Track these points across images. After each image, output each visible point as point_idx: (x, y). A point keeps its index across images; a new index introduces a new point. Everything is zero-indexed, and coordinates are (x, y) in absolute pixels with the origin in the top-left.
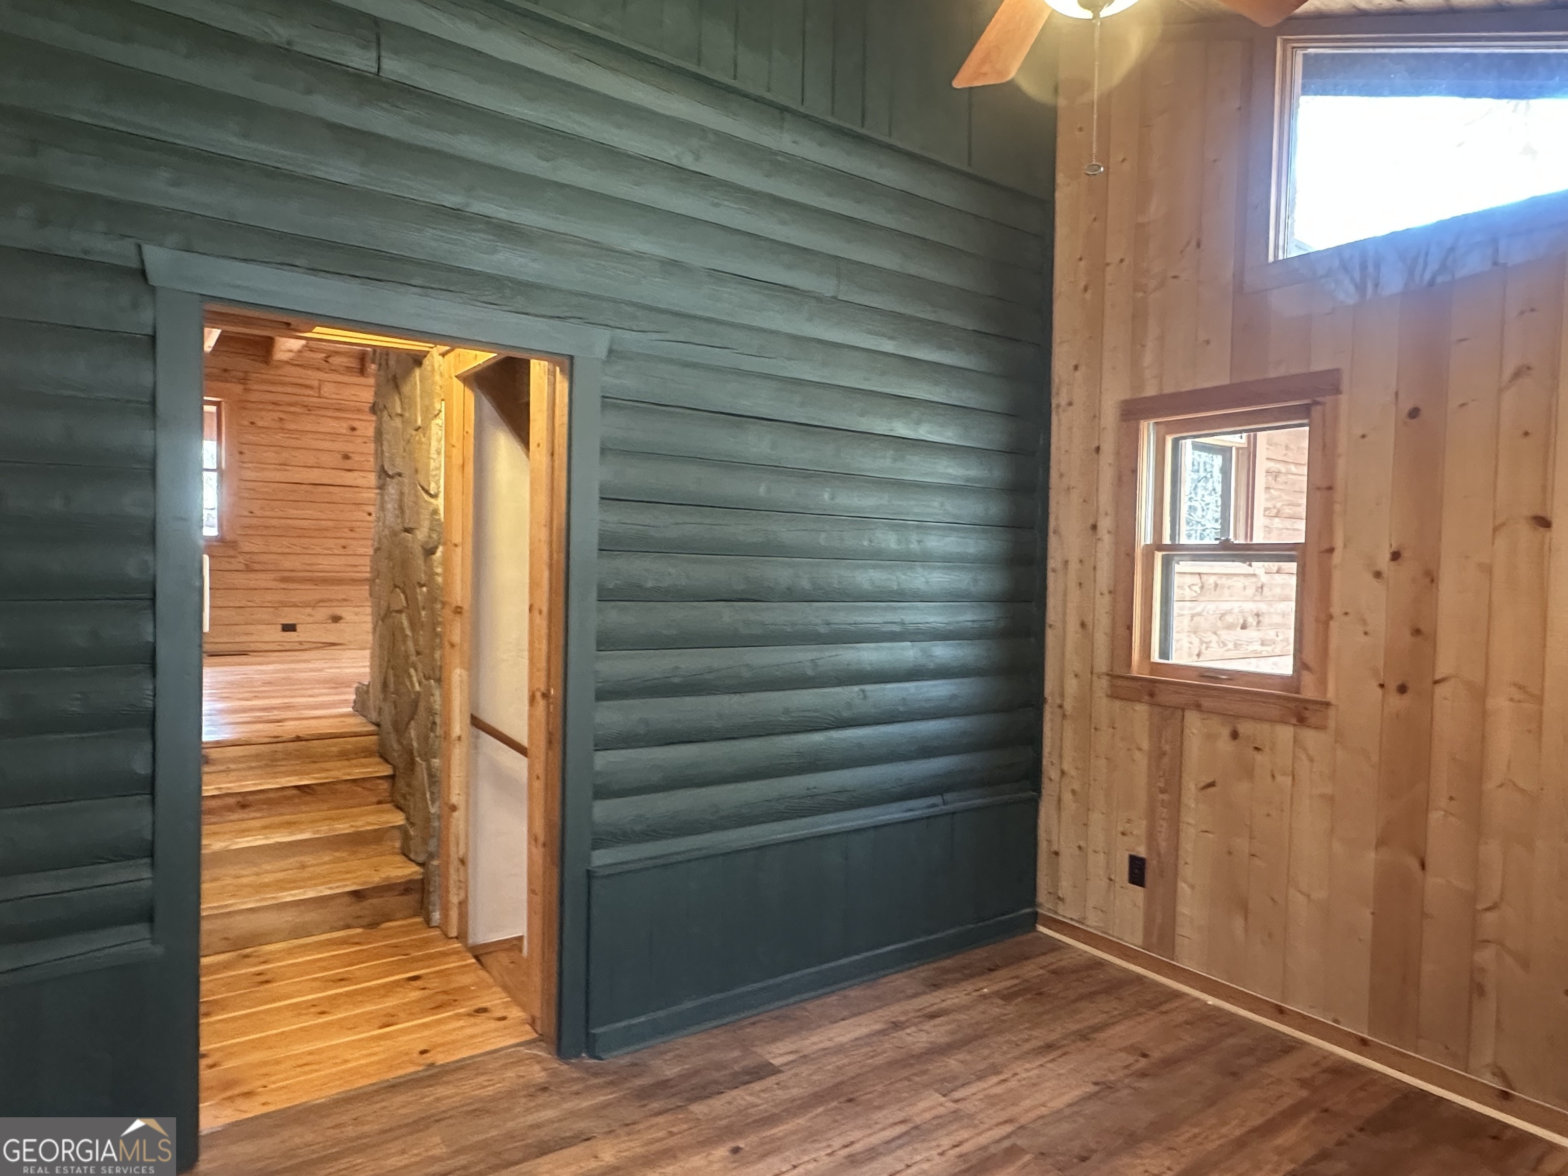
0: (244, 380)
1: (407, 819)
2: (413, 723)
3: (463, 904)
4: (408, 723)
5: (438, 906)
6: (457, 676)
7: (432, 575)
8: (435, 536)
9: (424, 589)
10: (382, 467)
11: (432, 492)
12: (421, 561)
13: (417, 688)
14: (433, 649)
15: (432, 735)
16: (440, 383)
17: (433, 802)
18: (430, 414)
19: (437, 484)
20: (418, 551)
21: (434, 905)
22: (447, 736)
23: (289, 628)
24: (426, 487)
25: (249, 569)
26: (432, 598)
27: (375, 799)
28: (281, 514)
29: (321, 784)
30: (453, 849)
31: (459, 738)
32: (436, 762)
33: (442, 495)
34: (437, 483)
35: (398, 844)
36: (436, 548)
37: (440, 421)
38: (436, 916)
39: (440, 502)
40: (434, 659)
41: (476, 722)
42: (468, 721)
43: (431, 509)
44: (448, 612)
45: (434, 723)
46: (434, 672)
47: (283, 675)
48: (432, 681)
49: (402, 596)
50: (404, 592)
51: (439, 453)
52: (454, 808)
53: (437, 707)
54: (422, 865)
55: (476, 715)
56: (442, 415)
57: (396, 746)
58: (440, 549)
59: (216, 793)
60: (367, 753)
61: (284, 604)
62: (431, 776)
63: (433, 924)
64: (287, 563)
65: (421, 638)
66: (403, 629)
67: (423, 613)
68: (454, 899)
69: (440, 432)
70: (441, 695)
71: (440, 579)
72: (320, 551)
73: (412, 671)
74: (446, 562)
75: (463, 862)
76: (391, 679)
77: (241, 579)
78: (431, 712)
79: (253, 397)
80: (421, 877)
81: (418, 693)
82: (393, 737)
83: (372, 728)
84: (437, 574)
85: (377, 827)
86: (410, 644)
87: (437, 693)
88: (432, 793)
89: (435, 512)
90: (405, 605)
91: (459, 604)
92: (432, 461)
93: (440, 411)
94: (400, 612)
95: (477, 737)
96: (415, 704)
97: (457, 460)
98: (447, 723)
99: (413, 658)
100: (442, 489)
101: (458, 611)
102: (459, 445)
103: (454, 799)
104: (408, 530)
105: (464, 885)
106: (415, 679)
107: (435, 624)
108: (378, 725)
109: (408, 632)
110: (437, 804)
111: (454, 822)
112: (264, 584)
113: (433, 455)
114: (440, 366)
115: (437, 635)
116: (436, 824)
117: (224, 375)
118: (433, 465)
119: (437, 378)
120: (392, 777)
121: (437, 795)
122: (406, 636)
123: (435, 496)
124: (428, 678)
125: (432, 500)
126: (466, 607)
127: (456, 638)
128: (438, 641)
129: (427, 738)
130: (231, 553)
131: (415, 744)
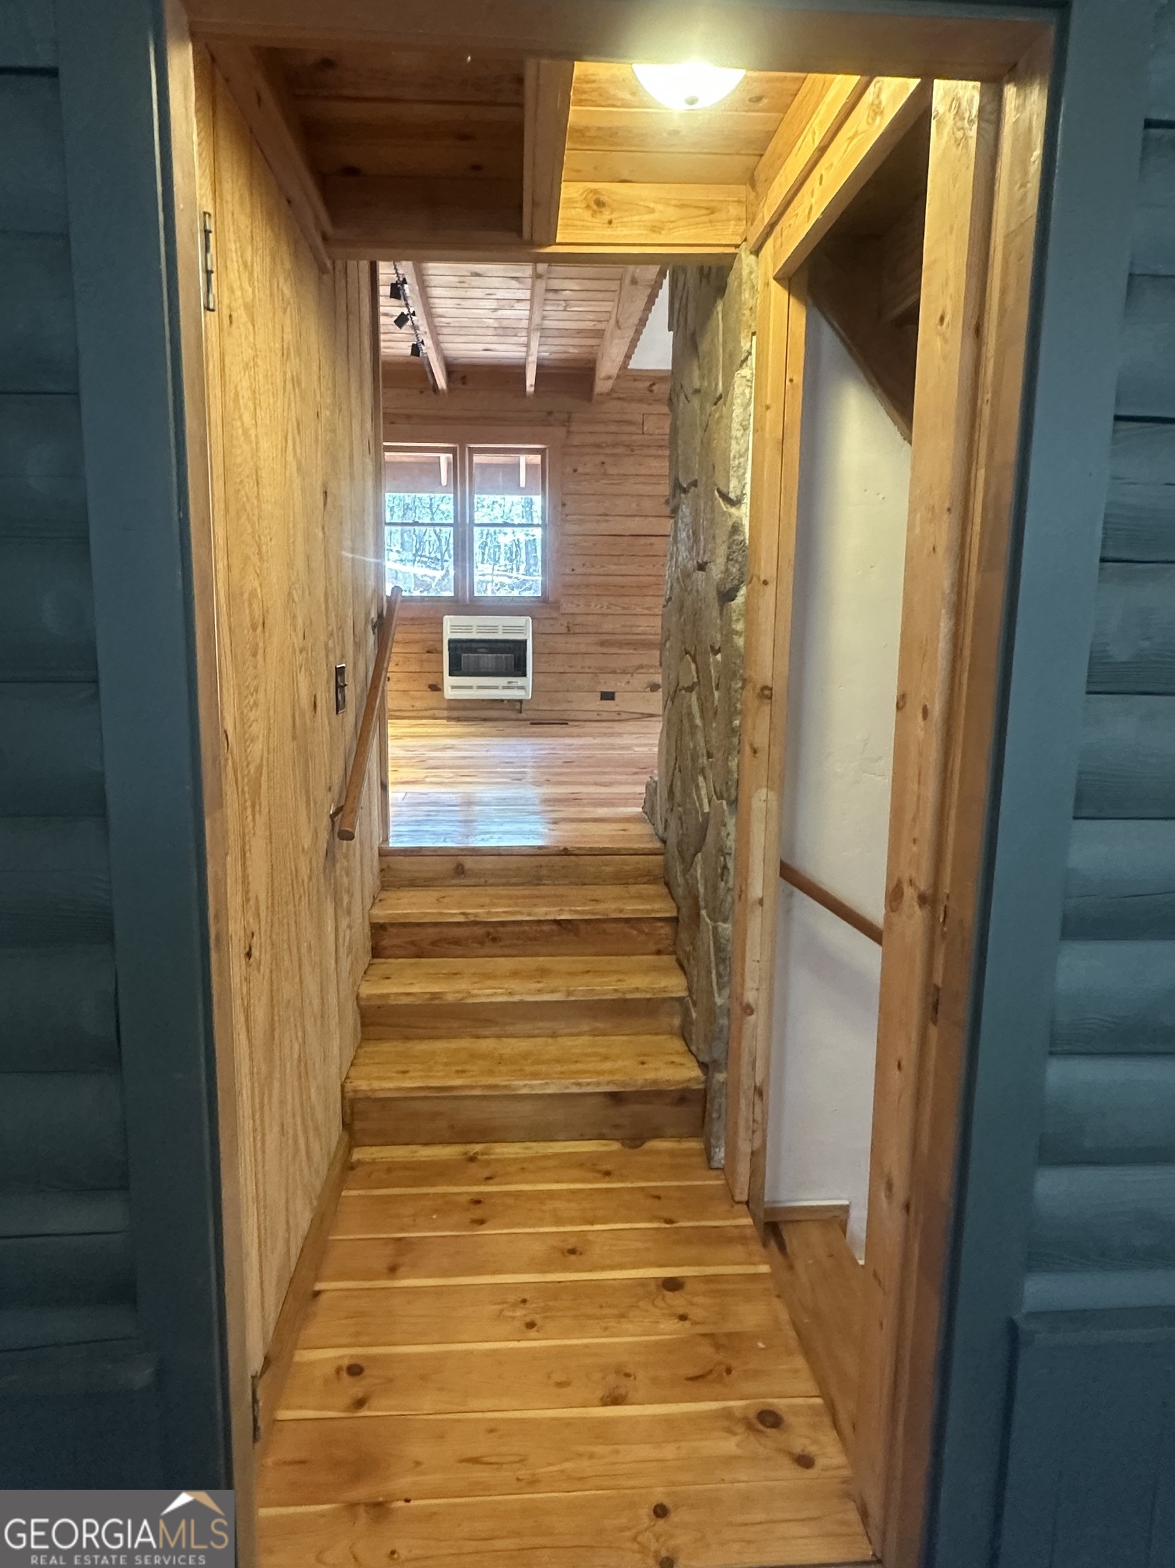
0: (567, 423)
1: (689, 989)
2: (699, 855)
3: (757, 1156)
4: (695, 855)
5: (722, 1142)
6: (761, 800)
7: (729, 634)
8: (734, 570)
9: (719, 657)
10: (677, 479)
11: (732, 496)
12: (715, 613)
13: (706, 809)
14: (728, 752)
15: (722, 884)
16: (751, 303)
17: (720, 989)
18: (735, 362)
19: (741, 482)
20: (712, 594)
21: (718, 1139)
22: (742, 893)
23: (608, 696)
24: (724, 490)
25: (569, 632)
26: (730, 672)
27: (653, 948)
28: (601, 571)
29: (586, 921)
30: (745, 1069)
31: (761, 902)
32: (726, 928)
33: (747, 500)
34: (741, 478)
35: (677, 1022)
36: (736, 589)
37: (746, 372)
38: (720, 1154)
39: (743, 513)
40: (729, 771)
41: (790, 874)
42: (774, 870)
43: (730, 523)
44: (749, 695)
45: (725, 867)
46: (728, 790)
47: (587, 753)
48: (724, 802)
49: (693, 666)
50: (694, 661)
51: (745, 428)
52: (749, 1010)
53: (731, 843)
54: (703, 1066)
55: (788, 862)
56: (752, 360)
57: (680, 880)
58: (743, 591)
59: (462, 919)
60: (648, 877)
61: (603, 670)
62: (719, 949)
63: (715, 1165)
64: (607, 626)
65: (714, 734)
66: (690, 714)
67: (716, 694)
68: (745, 1147)
69: (747, 391)
70: (736, 825)
71: (740, 642)
72: (639, 610)
73: (701, 779)
74: (749, 612)
75: (759, 1092)
76: (678, 783)
77: (560, 643)
78: (722, 851)
79: (576, 440)
80: (701, 1086)
81: (707, 816)
82: (678, 868)
83: (658, 845)
84: (737, 633)
85: (649, 996)
86: (700, 737)
87: (731, 822)
88: (719, 975)
89: (736, 529)
90: (696, 680)
91: (769, 683)
92: (733, 442)
93: (750, 353)
94: (690, 689)
95: (791, 895)
96: (703, 830)
97: (772, 431)
98: (744, 873)
99: (703, 761)
100: (748, 490)
101: (766, 693)
102: (776, 408)
103: (750, 997)
104: (702, 567)
105: (759, 1127)
106: (703, 792)
107: (732, 713)
108: (664, 842)
109: (698, 721)
110: (726, 992)
111: (747, 1031)
112: (583, 649)
113: (736, 431)
114: (751, 273)
115: (734, 731)
116: (724, 1021)
117: (547, 418)
118: (734, 448)
119: (746, 295)
120: (675, 920)
121: (726, 979)
122: (697, 726)
123: (735, 503)
124: (720, 797)
125: (733, 510)
126: (779, 688)
127: (761, 740)
128: (735, 741)
129: (715, 888)
130: (555, 615)
131: (702, 890)
